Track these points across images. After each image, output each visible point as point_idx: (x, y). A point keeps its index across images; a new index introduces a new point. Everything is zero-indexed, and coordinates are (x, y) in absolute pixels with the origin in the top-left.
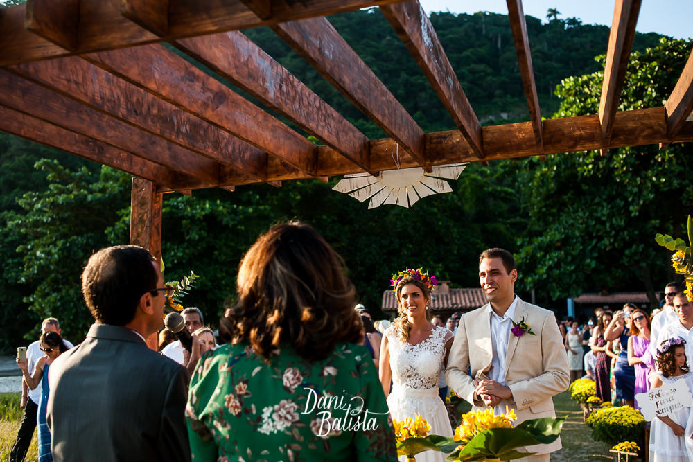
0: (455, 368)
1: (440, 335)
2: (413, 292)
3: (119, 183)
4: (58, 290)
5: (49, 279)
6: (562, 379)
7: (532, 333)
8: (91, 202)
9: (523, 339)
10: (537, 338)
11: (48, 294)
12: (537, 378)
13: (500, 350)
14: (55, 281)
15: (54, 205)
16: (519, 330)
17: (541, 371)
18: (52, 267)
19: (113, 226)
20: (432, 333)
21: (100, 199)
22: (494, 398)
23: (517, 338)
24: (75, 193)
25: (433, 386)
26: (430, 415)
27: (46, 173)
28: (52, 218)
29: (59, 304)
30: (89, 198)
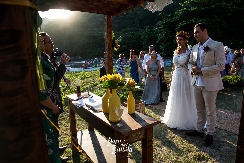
0: (190, 63)
1: (188, 52)
2: (180, 39)
3: (179, 17)
4: (165, 44)
5: (164, 42)
6: (221, 67)
7: (210, 50)
8: (172, 22)
9: (208, 53)
10: (213, 52)
11: (163, 45)
12: (212, 66)
13: (200, 57)
14: (165, 42)
15: (163, 24)
16: (206, 49)
17: (214, 64)
18: (164, 39)
19: (177, 28)
20: (186, 51)
21: (173, 21)
22: (195, 72)
23: (206, 52)
24: (168, 20)
25: (185, 68)
26: (183, 76)
27: (162, 16)
28: (163, 27)
29: (165, 47)
30: (171, 21)
